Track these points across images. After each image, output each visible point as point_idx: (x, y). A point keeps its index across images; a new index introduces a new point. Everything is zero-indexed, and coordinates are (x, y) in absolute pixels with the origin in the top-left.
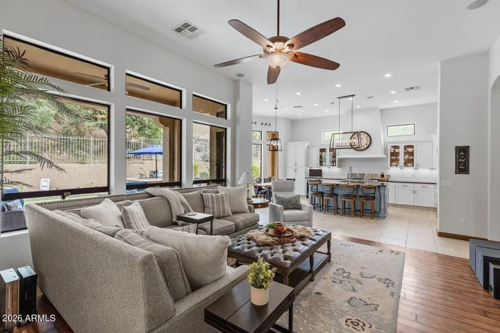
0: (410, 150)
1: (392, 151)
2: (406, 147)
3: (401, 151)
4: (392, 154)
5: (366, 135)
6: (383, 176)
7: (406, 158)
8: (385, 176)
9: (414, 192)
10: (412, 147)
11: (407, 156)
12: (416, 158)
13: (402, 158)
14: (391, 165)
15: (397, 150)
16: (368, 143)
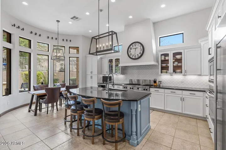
0: (178, 57)
1: (163, 59)
2: (175, 54)
3: (171, 59)
4: (163, 62)
5: (139, 45)
6: (155, 82)
7: (175, 65)
8: (157, 82)
9: (182, 99)
10: (180, 54)
11: (176, 63)
12: (185, 65)
13: (171, 65)
14: (161, 72)
15: (167, 58)
16: (141, 52)
